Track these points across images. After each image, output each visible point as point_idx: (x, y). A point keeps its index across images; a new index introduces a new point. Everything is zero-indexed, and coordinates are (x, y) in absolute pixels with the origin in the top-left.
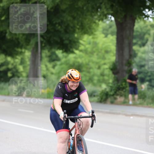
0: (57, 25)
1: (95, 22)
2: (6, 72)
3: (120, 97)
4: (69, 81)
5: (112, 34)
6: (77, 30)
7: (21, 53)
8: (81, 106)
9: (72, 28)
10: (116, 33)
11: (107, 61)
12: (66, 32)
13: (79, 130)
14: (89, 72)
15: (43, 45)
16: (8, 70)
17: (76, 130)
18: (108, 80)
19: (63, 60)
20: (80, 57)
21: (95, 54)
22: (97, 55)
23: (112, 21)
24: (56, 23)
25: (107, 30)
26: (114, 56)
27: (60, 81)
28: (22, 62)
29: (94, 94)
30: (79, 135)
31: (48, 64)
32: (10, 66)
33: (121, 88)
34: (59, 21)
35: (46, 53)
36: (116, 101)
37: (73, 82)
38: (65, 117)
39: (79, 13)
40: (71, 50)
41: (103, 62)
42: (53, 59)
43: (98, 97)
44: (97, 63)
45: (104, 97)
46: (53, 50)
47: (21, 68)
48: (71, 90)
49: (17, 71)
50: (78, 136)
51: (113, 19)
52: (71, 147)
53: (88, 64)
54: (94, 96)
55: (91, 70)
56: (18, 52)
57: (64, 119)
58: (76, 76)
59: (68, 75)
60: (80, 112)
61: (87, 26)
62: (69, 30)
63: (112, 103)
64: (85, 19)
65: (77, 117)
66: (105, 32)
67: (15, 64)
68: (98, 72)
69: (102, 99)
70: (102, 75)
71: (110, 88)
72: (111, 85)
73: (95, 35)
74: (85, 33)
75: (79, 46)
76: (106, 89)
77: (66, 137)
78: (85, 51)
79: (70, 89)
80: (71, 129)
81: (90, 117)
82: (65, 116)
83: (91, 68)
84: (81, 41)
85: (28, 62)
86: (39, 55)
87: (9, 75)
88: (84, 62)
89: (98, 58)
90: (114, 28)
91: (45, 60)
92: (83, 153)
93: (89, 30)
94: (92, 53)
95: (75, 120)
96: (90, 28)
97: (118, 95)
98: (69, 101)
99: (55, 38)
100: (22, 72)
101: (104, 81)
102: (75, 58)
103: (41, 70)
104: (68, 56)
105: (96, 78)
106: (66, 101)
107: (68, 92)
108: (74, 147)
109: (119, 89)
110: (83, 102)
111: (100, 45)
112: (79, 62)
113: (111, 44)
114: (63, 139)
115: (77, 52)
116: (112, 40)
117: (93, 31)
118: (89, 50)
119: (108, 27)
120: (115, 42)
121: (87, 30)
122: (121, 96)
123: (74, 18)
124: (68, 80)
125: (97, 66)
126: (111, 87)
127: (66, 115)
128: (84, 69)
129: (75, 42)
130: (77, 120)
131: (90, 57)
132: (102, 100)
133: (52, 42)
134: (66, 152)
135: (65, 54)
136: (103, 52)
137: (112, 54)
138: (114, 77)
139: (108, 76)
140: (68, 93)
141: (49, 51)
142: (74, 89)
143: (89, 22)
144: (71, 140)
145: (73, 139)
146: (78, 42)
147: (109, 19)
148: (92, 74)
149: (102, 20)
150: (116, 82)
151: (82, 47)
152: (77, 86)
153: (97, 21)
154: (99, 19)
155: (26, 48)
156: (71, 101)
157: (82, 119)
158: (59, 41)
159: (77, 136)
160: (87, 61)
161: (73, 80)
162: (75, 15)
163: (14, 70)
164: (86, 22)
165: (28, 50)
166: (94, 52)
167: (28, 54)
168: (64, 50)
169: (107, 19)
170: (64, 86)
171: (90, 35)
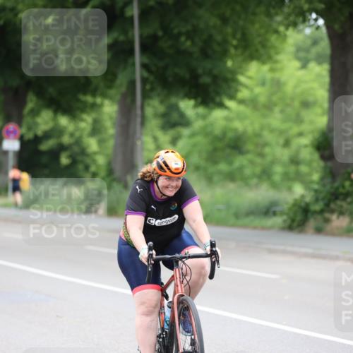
0: (183, 39)
1: (276, 32)
2: (55, 153)
3: (338, 217)
4: (160, 175)
5: (319, 60)
6: (232, 51)
7: (94, 106)
8: (187, 233)
9: (219, 44)
10: (328, 59)
11: (305, 127)
12: (205, 54)
13: (183, 286)
14: (262, 155)
15: (148, 87)
16: (62, 148)
17: (176, 285)
18: (310, 174)
19: (198, 124)
20: (240, 117)
21: (277, 109)
22: (282, 111)
23: (318, 28)
24: (180, 34)
25: (307, 50)
26: (323, 114)
27: (139, 177)
28: (96, 130)
29: (274, 209)
30: (182, 296)
31: (159, 134)
32: (66, 140)
33: (342, 194)
34: (189, 27)
35: (154, 107)
36: (328, 227)
37: (169, 178)
38: (150, 256)
39: (238, 8)
40: (218, 99)
41: (295, 130)
42: (173, 121)
43: (285, 217)
44: (281, 132)
45: (299, 218)
46: (173, 100)
47: (92, 144)
48: (164, 197)
49: (83, 152)
50: (181, 298)
51: (321, 22)
52: (165, 324)
53: (258, 135)
54: (275, 214)
55: (267, 150)
56: (85, 103)
57: (148, 261)
58: (176, 164)
59: (158, 163)
60: (186, 246)
61: (257, 40)
62: (211, 50)
63: (319, 231)
64: (253, 23)
65: (177, 255)
66: (302, 54)
67: (77, 134)
68: (284, 154)
69: (293, 221)
70: (295, 161)
71: (312, 193)
72: (316, 187)
73: (276, 62)
74: (253, 57)
75: (237, 91)
76: (303, 196)
77: (153, 303)
78: (252, 103)
79: (161, 193)
80: (165, 284)
81: (206, 256)
82: (152, 255)
83: (266, 144)
84: (242, 79)
85: (111, 130)
86: (139, 112)
87: (64, 160)
88: (250, 130)
89: (285, 121)
90: (325, 46)
91: (153, 124)
92: (193, 337)
93: (262, 51)
94: (269, 107)
95: (175, 264)
96: (264, 45)
97: (332, 212)
98: (159, 221)
99: (177, 70)
100: (95, 153)
101: (299, 177)
102: (227, 119)
103: (143, 149)
104: (210, 114)
105: (278, 169)
106: (151, 221)
107: (156, 201)
108: (172, 324)
109: (335, 196)
110: (191, 222)
111: (289, 89)
112: (236, 130)
113: (315, 85)
114: (147, 307)
115: (230, 104)
116: (319, 76)
117: (272, 52)
118: (262, 99)
119: (309, 42)
120: (327, 79)
121: (257, 51)
122: (341, 213)
123: (225, 20)
124: (157, 173)
125: (281, 141)
126: (316, 191)
127: (154, 252)
128: (250, 147)
129: (226, 80)
130: (177, 262)
131: (264, 116)
132: (295, 224)
133: (170, 79)
134: (156, 336)
135: (201, 110)
136: (297, 104)
137: (319, 110)
138: (325, 168)
139: (309, 164)
140: (157, 203)
141: (162, 102)
142: (170, 193)
143: (262, 31)
144: (166, 307)
145: (170, 306)
146: (235, 80)
147: (312, 22)
148: (269, 158)
149: (295, 25)
150: (328, 180)
151: (243, 94)
152: (177, 187)
153: (282, 29)
154: (286, 22)
155: (104, 96)
156: (163, 220)
157: (190, 260)
158: (187, 76)
159: (178, 299)
160: (257, 126)
161: (168, 172)
162: (228, 13)
163: (76, 149)
164: (255, 29)
165: (111, 98)
166: (275, 105)
167: (110, 109)
168: (199, 100)
169: (307, 23)
170: (149, 188)
171: (264, 63)
